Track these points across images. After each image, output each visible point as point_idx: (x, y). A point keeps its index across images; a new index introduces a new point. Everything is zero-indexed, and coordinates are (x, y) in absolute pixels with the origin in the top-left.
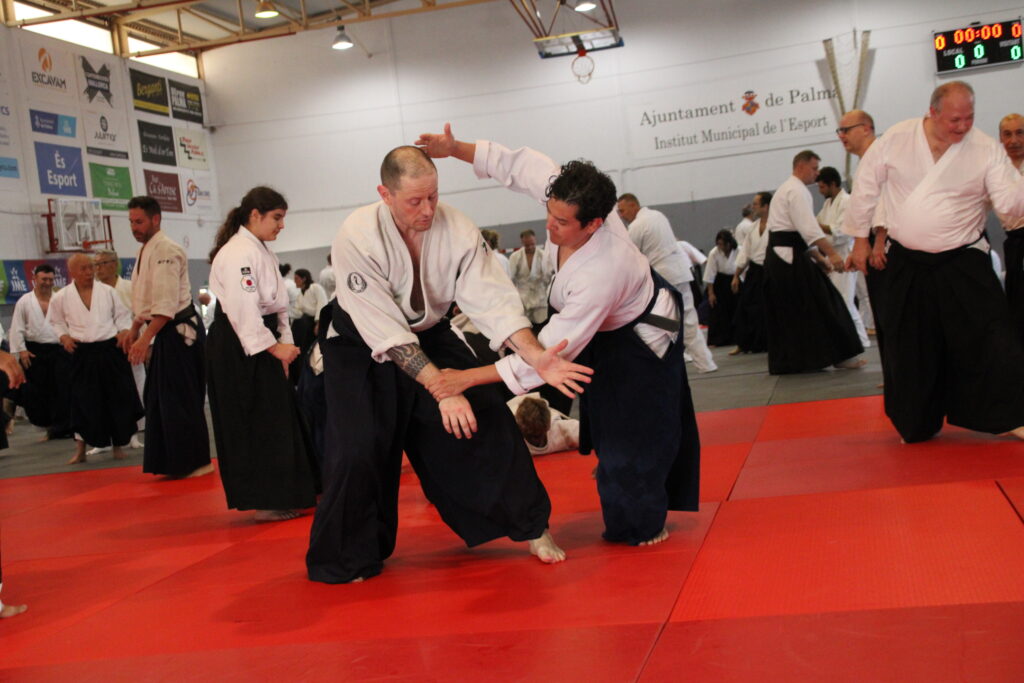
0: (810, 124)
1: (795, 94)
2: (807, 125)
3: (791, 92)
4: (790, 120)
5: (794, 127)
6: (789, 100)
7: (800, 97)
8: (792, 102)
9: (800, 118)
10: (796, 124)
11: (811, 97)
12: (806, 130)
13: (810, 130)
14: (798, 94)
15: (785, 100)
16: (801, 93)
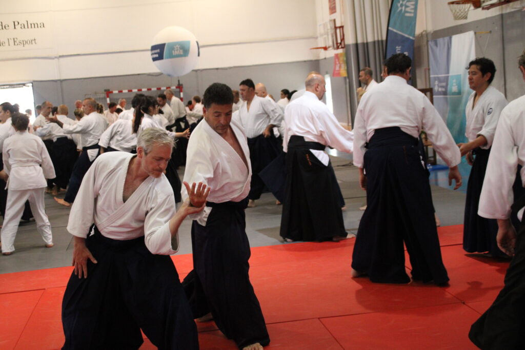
0: (26, 42)
1: (16, 23)
2: (24, 43)
3: (14, 22)
4: (14, 39)
5: (16, 44)
6: (14, 28)
7: (19, 26)
8: (15, 28)
9: (20, 38)
10: (18, 42)
11: (26, 26)
12: (24, 46)
13: (26, 46)
14: (18, 23)
15: (10, 27)
16: (20, 24)
